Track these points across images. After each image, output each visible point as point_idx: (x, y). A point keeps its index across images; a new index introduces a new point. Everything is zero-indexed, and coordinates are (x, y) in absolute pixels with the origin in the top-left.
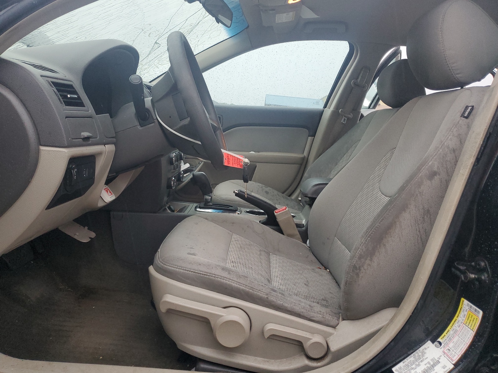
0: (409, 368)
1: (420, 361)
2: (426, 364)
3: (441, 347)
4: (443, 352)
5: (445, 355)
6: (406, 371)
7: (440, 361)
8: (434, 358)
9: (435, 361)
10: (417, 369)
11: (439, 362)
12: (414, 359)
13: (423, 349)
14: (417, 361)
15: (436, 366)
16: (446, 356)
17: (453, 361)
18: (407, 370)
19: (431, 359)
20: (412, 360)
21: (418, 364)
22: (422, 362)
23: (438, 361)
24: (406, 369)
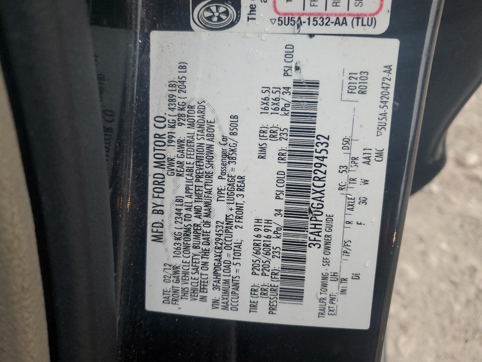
0: (213, 236)
1: (217, 162)
2: (263, 149)
3: (245, 10)
4: (281, 22)
5: (305, 29)
6: (211, 260)
7: (306, 75)
8: (266, 89)
9: (289, 98)
10: (246, 210)
11: (315, 84)
12: (182, 181)
13: (171, 99)
14: (209, 175)
15: (314, 115)
16: (313, 29)
17: (373, 22)
18: (212, 255)
19: (257, 105)
20: (182, 192)
21: (224, 184)
22: (233, 160)
23: (297, 84)
24: (206, 253)
